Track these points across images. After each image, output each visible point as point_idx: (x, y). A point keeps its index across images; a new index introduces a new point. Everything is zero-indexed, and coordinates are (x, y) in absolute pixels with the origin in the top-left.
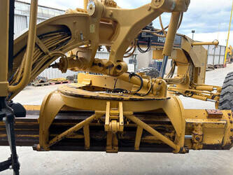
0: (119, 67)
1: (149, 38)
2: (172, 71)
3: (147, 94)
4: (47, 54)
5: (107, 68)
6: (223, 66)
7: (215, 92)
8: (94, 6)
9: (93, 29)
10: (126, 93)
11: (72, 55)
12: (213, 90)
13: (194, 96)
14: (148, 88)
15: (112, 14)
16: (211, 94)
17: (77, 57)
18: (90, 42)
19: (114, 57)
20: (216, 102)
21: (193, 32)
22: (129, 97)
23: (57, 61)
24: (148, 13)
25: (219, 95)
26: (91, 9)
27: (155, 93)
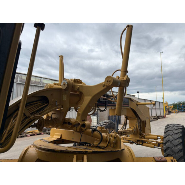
0: (84, 125)
1: (105, 101)
2: (125, 124)
3: (107, 147)
4: (29, 117)
5: (75, 126)
6: (164, 117)
7: (159, 140)
8: (66, 83)
9: (65, 97)
10: (90, 146)
11: (48, 117)
12: (158, 139)
13: (144, 144)
14: (107, 141)
15: (79, 88)
16: (157, 142)
17: (51, 117)
18: (62, 107)
19: (80, 117)
20: (162, 149)
21: (138, 92)
22: (92, 150)
23: (36, 122)
24: (102, 88)
25: (163, 143)
26: (64, 85)
27: (112, 145)
